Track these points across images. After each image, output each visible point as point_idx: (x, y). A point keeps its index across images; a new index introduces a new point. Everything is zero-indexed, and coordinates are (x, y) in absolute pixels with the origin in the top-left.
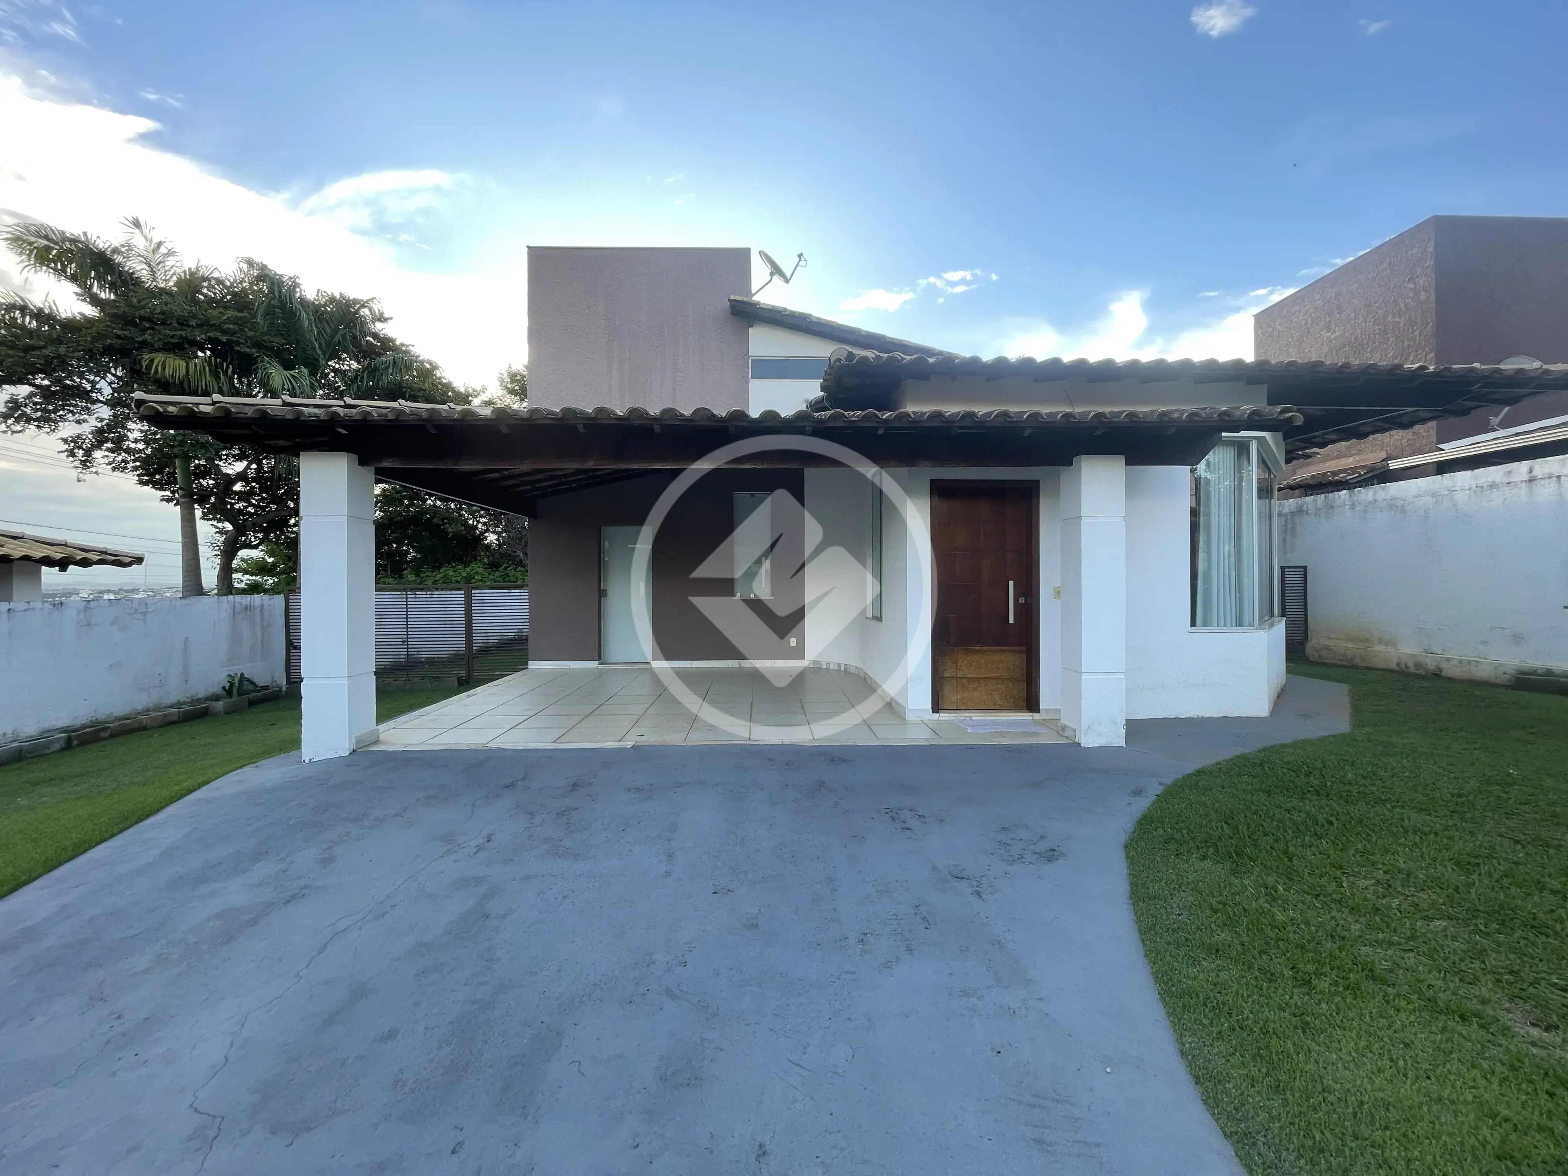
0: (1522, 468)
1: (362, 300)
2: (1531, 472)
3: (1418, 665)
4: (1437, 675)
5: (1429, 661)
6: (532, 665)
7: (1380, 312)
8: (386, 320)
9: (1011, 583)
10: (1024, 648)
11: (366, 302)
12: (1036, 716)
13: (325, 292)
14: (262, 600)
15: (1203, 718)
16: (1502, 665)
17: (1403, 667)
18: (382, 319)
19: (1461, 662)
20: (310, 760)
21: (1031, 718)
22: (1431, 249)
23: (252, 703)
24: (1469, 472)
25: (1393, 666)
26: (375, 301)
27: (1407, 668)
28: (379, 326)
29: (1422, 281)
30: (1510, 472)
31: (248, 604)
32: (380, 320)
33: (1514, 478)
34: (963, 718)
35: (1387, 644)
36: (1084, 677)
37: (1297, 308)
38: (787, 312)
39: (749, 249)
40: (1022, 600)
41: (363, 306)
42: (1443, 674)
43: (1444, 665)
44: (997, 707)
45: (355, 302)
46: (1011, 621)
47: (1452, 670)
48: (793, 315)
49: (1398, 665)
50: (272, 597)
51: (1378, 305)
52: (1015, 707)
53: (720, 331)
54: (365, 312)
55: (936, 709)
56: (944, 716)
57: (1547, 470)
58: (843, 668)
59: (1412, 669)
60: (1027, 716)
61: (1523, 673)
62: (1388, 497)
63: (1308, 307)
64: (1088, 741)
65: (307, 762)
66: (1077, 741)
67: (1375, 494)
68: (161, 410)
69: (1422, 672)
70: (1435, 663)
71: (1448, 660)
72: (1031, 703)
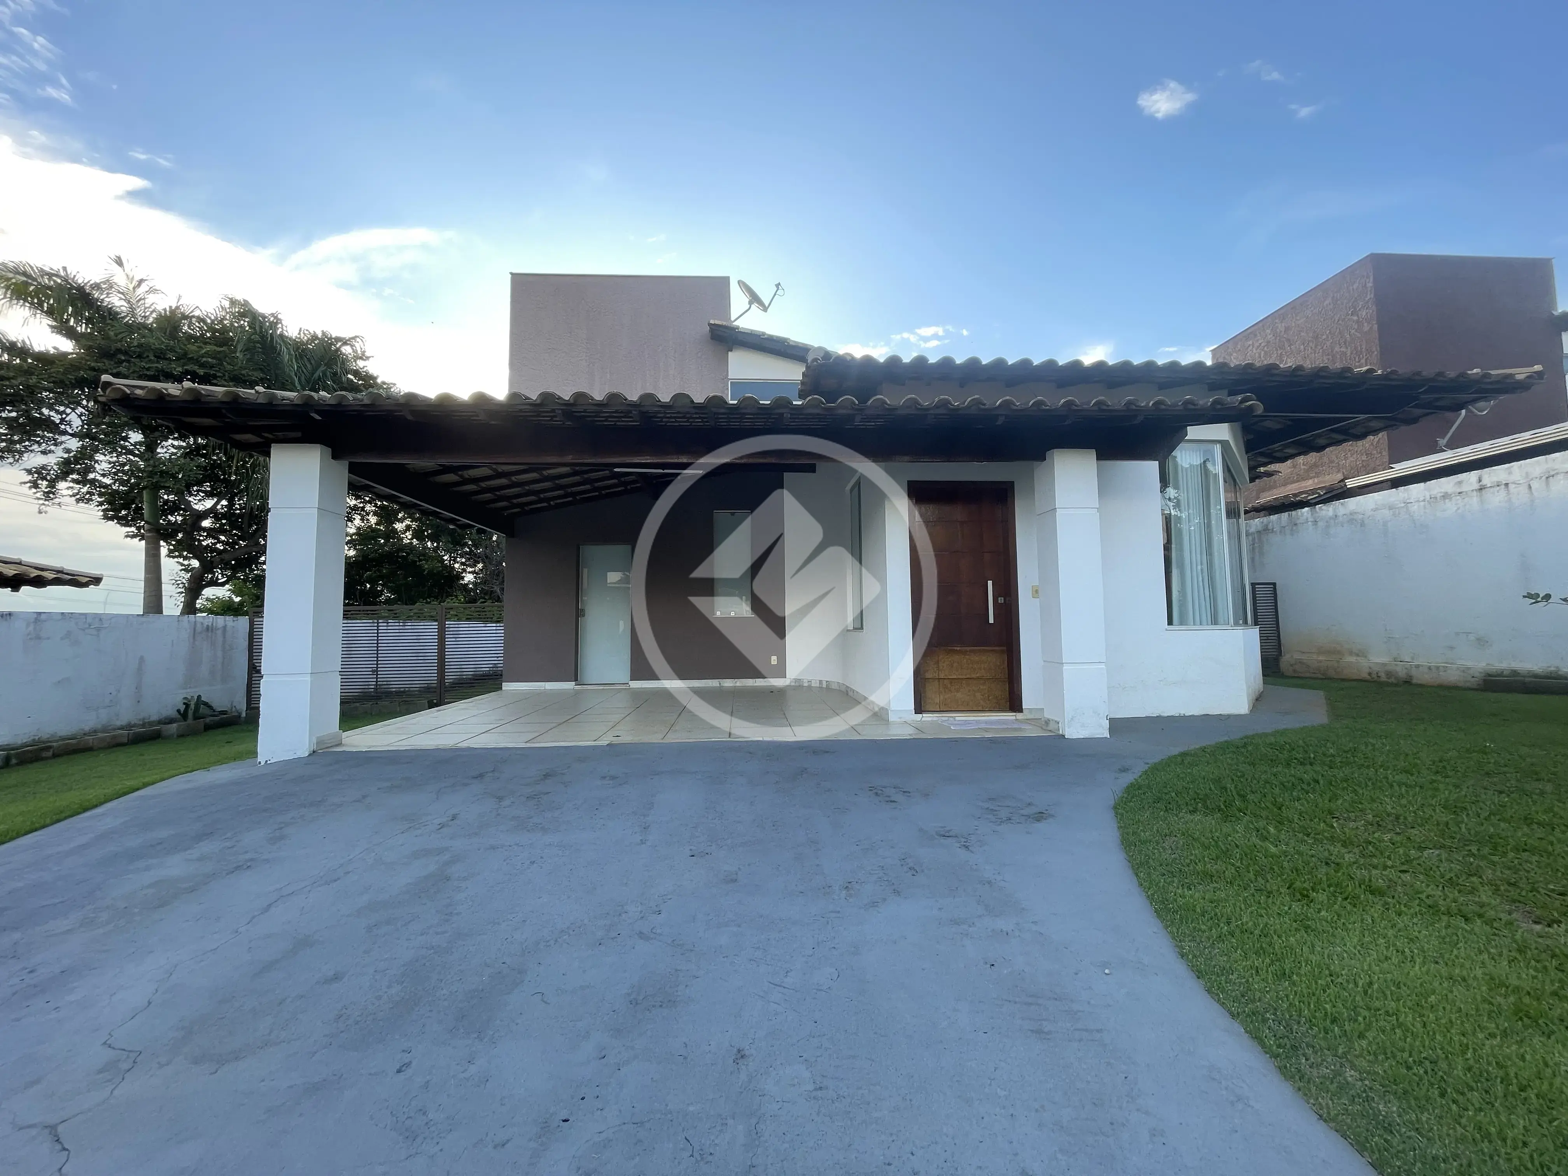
0: (1471, 477)
1: (344, 338)
2: (1480, 481)
3: (1389, 674)
4: (1408, 682)
5: (1399, 669)
6: (507, 686)
7: (1328, 343)
8: (368, 358)
9: (990, 583)
10: (1005, 648)
11: (349, 340)
12: (1020, 716)
13: (307, 330)
14: (225, 621)
15: (1184, 716)
16: (1469, 669)
17: (1374, 676)
18: (363, 357)
19: (1430, 668)
20: (266, 761)
21: (1014, 718)
22: (1370, 285)
23: (208, 728)
24: (1422, 484)
25: (1365, 675)
26: (358, 340)
27: (1379, 677)
28: (361, 363)
29: (1364, 313)
30: (1460, 483)
31: (210, 624)
32: (361, 358)
33: (1465, 488)
34: (947, 718)
35: (1358, 655)
36: (1065, 667)
37: (1251, 343)
38: (766, 336)
39: (729, 277)
40: (1001, 600)
41: (345, 343)
42: (1414, 681)
43: (1414, 672)
44: (980, 708)
45: (338, 339)
46: (991, 621)
47: (1422, 677)
48: (771, 339)
49: (1370, 674)
50: (235, 619)
51: (1324, 337)
52: (998, 708)
53: (699, 355)
54: (346, 350)
55: (919, 709)
56: (927, 717)
57: (1495, 479)
58: (824, 685)
59: (1384, 678)
60: (1010, 716)
61: (1490, 675)
62: (1348, 512)
63: (1260, 342)
64: (1073, 731)
65: (262, 764)
66: (1061, 733)
67: (1334, 510)
68: (128, 392)
69: (1392, 680)
70: (1405, 671)
71: (1418, 666)
72: (1014, 703)
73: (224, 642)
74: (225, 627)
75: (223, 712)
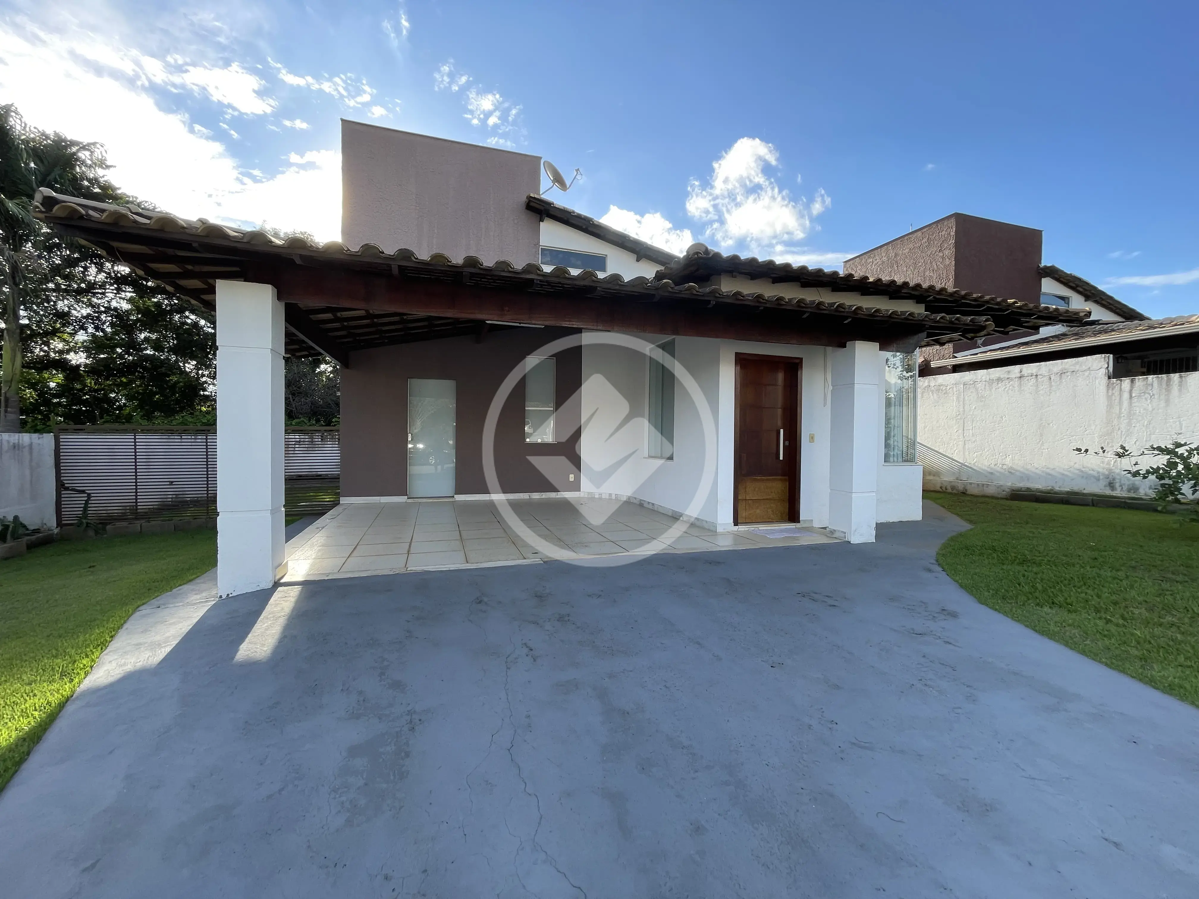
0: (1015, 369)
1: (81, 143)
2: (1021, 372)
3: (953, 488)
4: (964, 493)
5: (959, 485)
6: (344, 500)
7: (922, 269)
8: (108, 167)
9: (782, 431)
10: (787, 478)
11: (89, 145)
12: (798, 525)
13: (35, 128)
14: (31, 438)
15: (889, 522)
16: (1002, 486)
17: (944, 489)
18: (102, 164)
19: (978, 485)
20: (228, 595)
21: (794, 527)
22: (953, 233)
24: (985, 370)
25: (938, 489)
26: (98, 146)
27: (946, 489)
28: (100, 172)
29: (947, 253)
30: (1009, 372)
31: (17, 441)
32: (101, 166)
33: (1012, 376)
34: (753, 529)
35: (934, 476)
36: (854, 495)
37: (871, 260)
38: (576, 214)
39: (540, 157)
40: (787, 443)
41: (84, 148)
42: (968, 492)
43: (968, 487)
44: (770, 520)
45: (73, 143)
46: (781, 458)
47: (973, 490)
48: (579, 217)
49: (941, 487)
50: (41, 436)
51: (920, 264)
52: (782, 520)
54: (84, 155)
55: (736, 523)
56: (742, 528)
57: (1030, 372)
59: (950, 490)
60: (792, 526)
61: (1014, 491)
62: (937, 384)
63: (878, 261)
64: (855, 539)
65: (224, 597)
66: (847, 540)
67: (929, 382)
69: (954, 491)
70: (963, 486)
71: (971, 484)
72: (793, 515)
73: (31, 460)
74: (31, 446)
75: (36, 531)
